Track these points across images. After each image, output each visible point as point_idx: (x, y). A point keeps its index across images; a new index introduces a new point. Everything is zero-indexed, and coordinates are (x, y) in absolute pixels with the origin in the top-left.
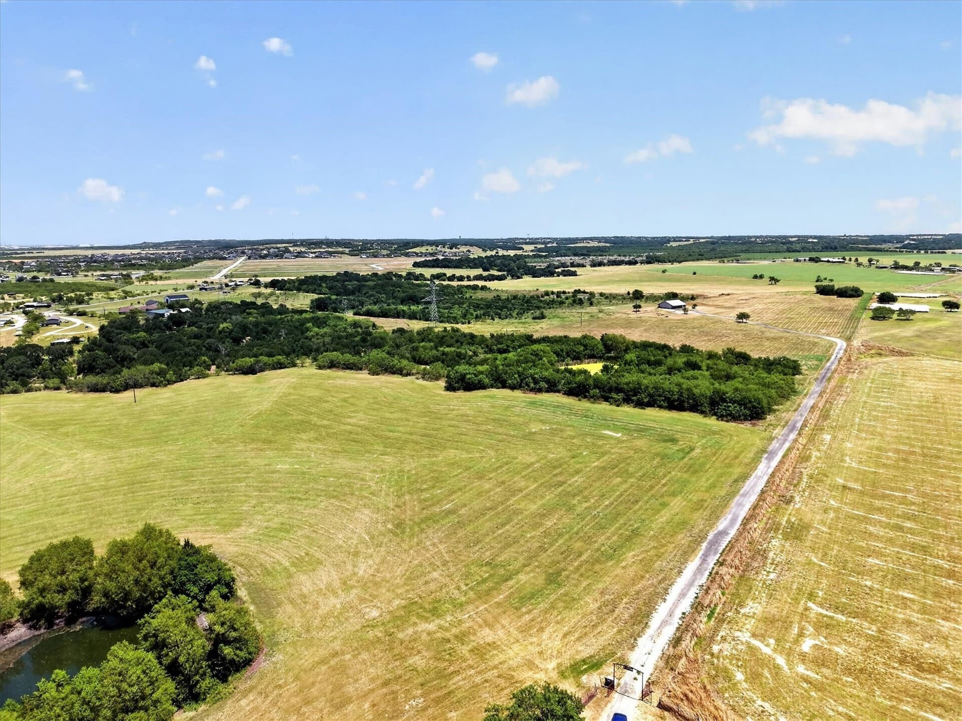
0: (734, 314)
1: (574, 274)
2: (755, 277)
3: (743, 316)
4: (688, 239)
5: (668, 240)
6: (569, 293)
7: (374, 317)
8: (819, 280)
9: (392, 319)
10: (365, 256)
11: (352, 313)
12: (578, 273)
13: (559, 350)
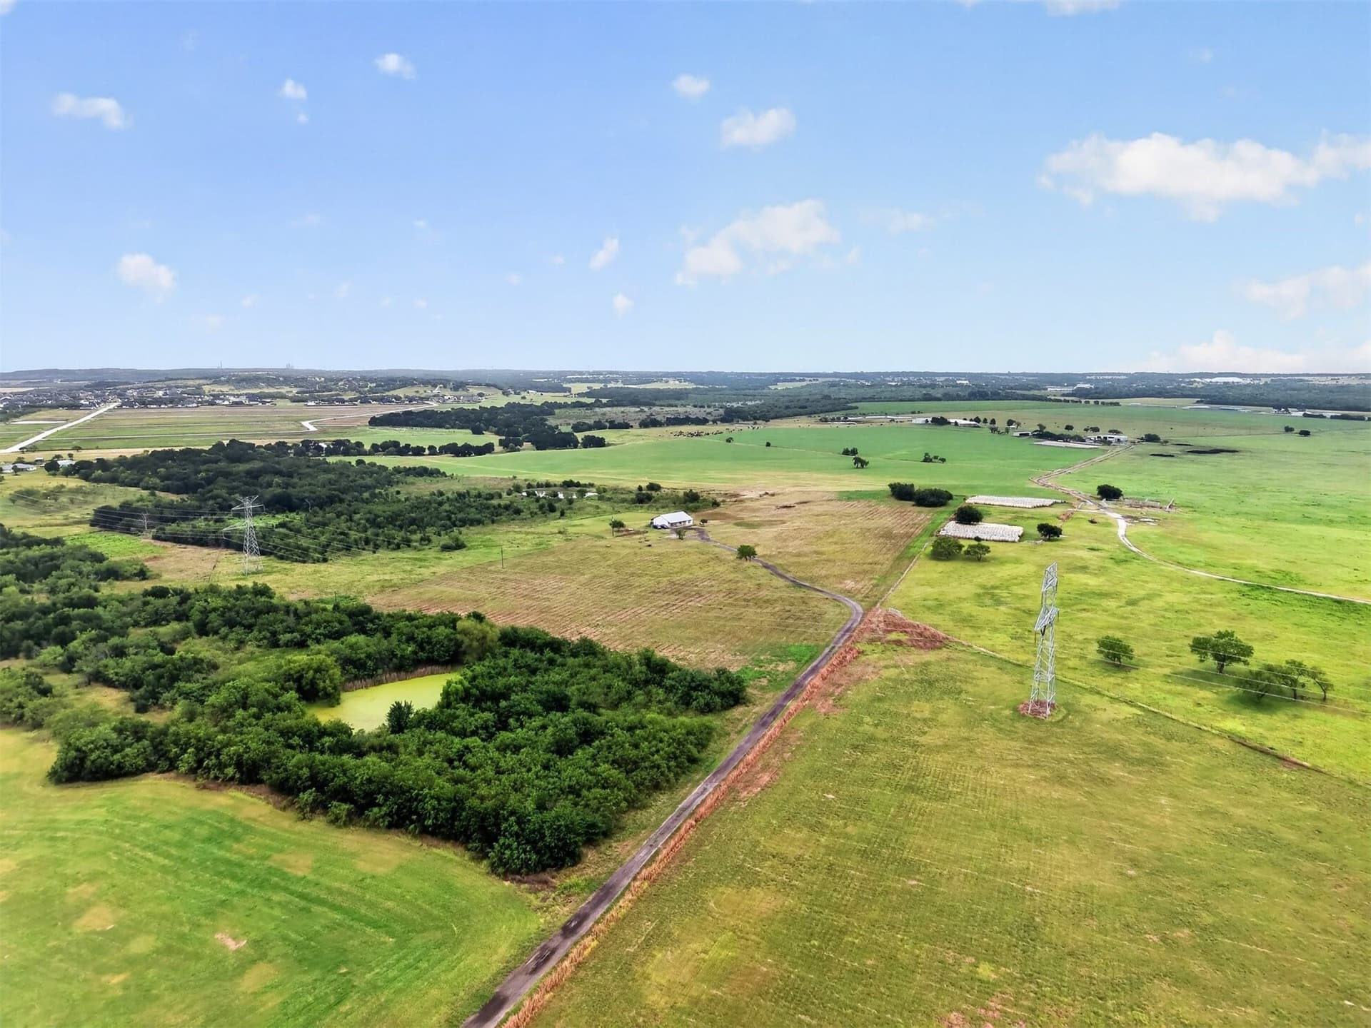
1: (600, 443)
2: (846, 452)
6: (555, 485)
7: (184, 543)
8: (927, 459)
9: (206, 551)
10: (313, 403)
11: (151, 536)
12: (607, 441)
13: (363, 656)
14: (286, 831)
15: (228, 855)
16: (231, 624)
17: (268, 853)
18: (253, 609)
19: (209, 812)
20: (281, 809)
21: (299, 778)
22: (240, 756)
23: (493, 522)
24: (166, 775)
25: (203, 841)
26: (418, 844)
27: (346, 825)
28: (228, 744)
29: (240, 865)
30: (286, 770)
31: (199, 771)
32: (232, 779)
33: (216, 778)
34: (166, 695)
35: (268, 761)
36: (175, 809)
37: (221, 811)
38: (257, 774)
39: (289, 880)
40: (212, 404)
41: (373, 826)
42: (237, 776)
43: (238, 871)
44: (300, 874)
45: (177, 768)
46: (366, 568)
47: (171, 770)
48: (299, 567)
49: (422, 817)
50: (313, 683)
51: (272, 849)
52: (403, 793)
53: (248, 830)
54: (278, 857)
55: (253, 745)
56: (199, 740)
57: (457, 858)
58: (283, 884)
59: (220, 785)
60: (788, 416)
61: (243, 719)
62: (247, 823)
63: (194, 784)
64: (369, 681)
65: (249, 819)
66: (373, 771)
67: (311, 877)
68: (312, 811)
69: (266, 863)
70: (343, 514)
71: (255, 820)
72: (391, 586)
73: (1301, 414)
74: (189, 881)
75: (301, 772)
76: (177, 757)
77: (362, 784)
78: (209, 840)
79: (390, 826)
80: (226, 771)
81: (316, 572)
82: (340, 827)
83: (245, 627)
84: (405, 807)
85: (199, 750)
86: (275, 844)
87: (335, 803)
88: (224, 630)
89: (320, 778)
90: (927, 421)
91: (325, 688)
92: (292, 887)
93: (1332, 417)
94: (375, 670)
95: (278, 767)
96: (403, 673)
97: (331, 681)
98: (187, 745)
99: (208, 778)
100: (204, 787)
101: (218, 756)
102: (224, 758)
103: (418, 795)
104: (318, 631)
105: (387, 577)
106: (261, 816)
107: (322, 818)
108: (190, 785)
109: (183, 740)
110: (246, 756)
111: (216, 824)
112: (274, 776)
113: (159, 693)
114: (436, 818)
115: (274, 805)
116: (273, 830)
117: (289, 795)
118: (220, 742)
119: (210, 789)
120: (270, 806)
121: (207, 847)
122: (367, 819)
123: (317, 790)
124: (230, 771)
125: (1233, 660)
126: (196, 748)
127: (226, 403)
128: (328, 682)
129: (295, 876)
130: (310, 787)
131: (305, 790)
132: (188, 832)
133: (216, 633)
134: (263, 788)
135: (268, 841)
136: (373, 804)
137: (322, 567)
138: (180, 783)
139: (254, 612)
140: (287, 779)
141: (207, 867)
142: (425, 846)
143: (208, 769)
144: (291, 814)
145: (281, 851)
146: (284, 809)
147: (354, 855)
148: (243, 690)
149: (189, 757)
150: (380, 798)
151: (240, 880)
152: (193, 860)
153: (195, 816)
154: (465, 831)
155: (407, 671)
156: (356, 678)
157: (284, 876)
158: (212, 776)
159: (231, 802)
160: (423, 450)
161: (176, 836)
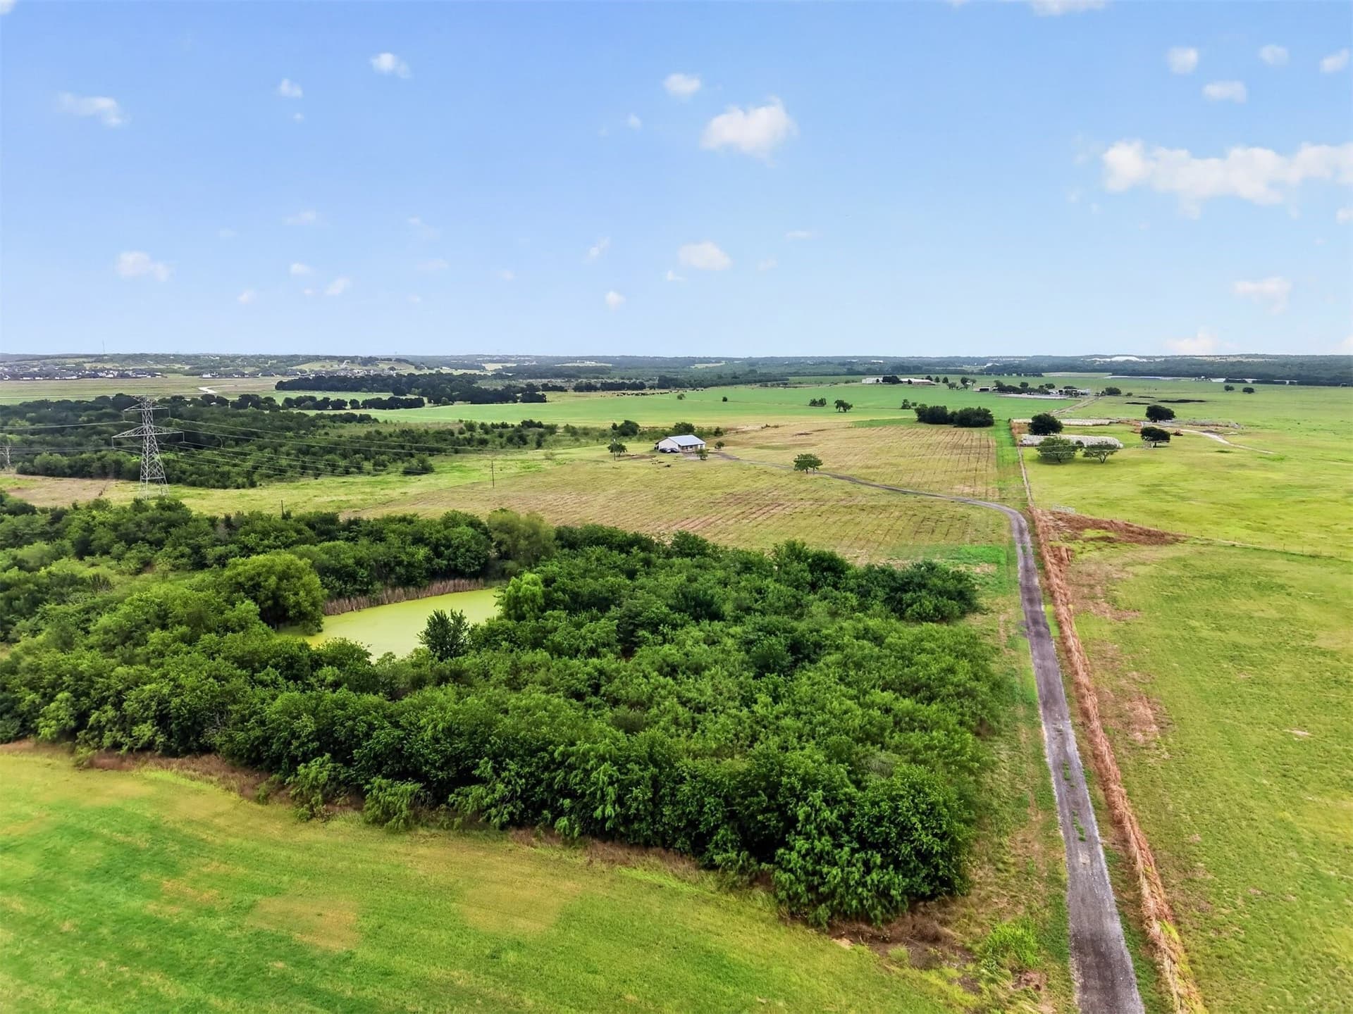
0: (790, 457)
1: (542, 399)
2: (814, 403)
3: (806, 463)
4: (718, 360)
5: (693, 361)
6: (512, 426)
7: (58, 475)
8: (905, 406)
9: (88, 482)
10: (209, 376)
11: (15, 470)
12: (548, 398)
13: (351, 561)
14: (277, 844)
15: (151, 907)
16: (130, 541)
17: (248, 898)
18: (162, 521)
19: (103, 812)
20: (258, 800)
21: (295, 736)
22: (163, 702)
23: (457, 452)
24: (11, 746)
25: (91, 876)
26: (581, 859)
27: (408, 826)
28: (137, 682)
29: (183, 932)
30: (262, 723)
31: (81, 734)
32: (149, 746)
33: (117, 746)
34: (22, 623)
35: (222, 710)
36: (27, 809)
37: (130, 808)
38: (199, 734)
39: (312, 964)
40: (95, 376)
41: (476, 823)
42: (160, 739)
43: (180, 947)
44: (338, 947)
45: (35, 731)
46: (311, 492)
47: (24, 737)
48: (219, 493)
49: (584, 803)
50: (276, 596)
51: (253, 888)
52: (533, 753)
53: (193, 846)
54: (273, 905)
55: (188, 681)
56: (79, 677)
57: (686, 888)
58: (299, 977)
59: (123, 759)
61: (164, 644)
62: (188, 830)
63: (71, 761)
64: (362, 599)
65: (190, 822)
66: (456, 713)
67: (365, 953)
68: (328, 800)
69: (248, 921)
70: (265, 448)
71: (205, 825)
72: (351, 507)
74: (53, 984)
75: (296, 724)
76: (35, 711)
77: (436, 740)
78: (106, 873)
79: (516, 823)
80: (136, 731)
81: (242, 496)
82: (394, 831)
83: (151, 543)
84: (539, 782)
85: (77, 695)
86: (261, 877)
87: (378, 780)
88: (117, 548)
89: (341, 733)
90: (878, 381)
91: (298, 604)
92: (324, 985)
94: (370, 583)
95: (244, 720)
96: (412, 589)
97: (308, 593)
98: (56, 686)
99: (99, 748)
100: (92, 765)
101: (118, 705)
102: (130, 706)
103: (565, 755)
104: (266, 542)
105: (344, 498)
106: (218, 815)
107: (351, 813)
108: (62, 761)
109: (49, 678)
110: (176, 701)
111: (120, 837)
112: (240, 736)
113: (10, 622)
114: (620, 800)
115: (242, 792)
116: (250, 845)
117: (270, 771)
118: (122, 679)
119: (103, 767)
120: (234, 796)
121: (97, 888)
122: (453, 810)
123: (334, 758)
124: (145, 731)
126: (74, 692)
127: (111, 376)
128: (302, 593)
129: (326, 953)
130: (319, 752)
131: (306, 759)
132: (53, 858)
133: (106, 552)
134: (211, 761)
135: (241, 870)
136: (467, 778)
137: (251, 491)
138: (42, 759)
139: (163, 524)
140: (266, 741)
141: (99, 942)
142: (599, 866)
143: (99, 729)
144: (279, 808)
145: (278, 892)
146: (265, 800)
147: (451, 892)
148: (159, 605)
149: (60, 708)
150: (485, 767)
151: (188, 975)
152: (67, 926)
153: (72, 820)
154: (693, 824)
155: (418, 586)
156: (340, 595)
157: (298, 955)
158: (107, 742)
159: (150, 790)
160: (345, 404)
161: (27, 867)
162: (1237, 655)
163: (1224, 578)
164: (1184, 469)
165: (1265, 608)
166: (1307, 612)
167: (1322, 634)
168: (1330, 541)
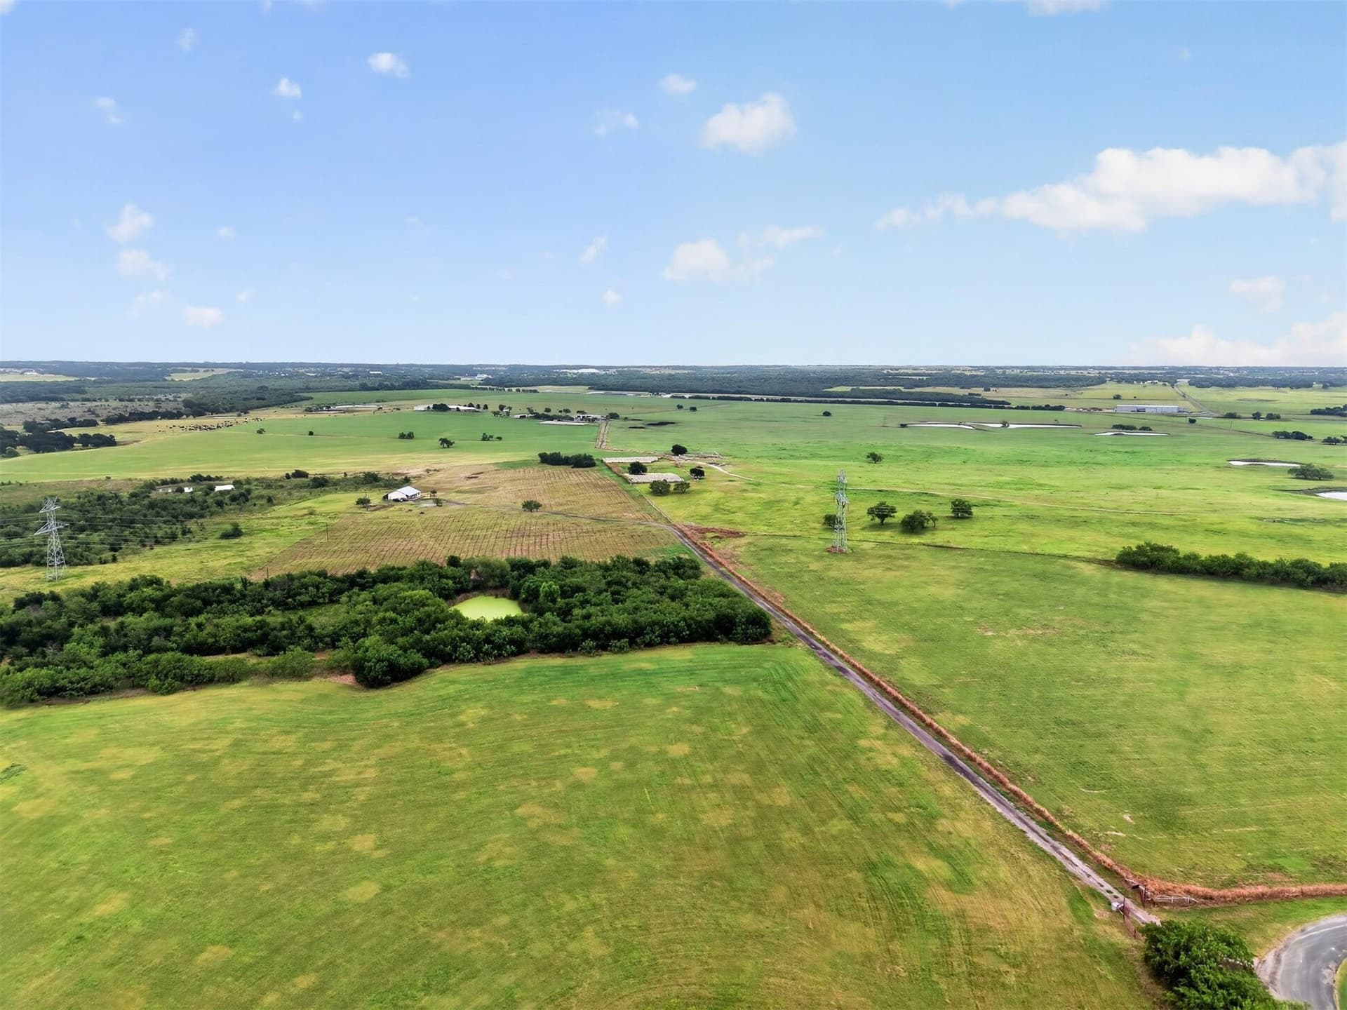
2: (402, 436)
3: (532, 506)
6: (182, 481)
8: (485, 439)
12: (117, 439)
60: (258, 408)
73: (669, 396)
90: (429, 407)
93: (690, 398)
125: (887, 516)
162: (791, 575)
163: (770, 549)
164: (723, 494)
165: (791, 559)
166: (803, 558)
167: (810, 565)
168: (796, 528)
